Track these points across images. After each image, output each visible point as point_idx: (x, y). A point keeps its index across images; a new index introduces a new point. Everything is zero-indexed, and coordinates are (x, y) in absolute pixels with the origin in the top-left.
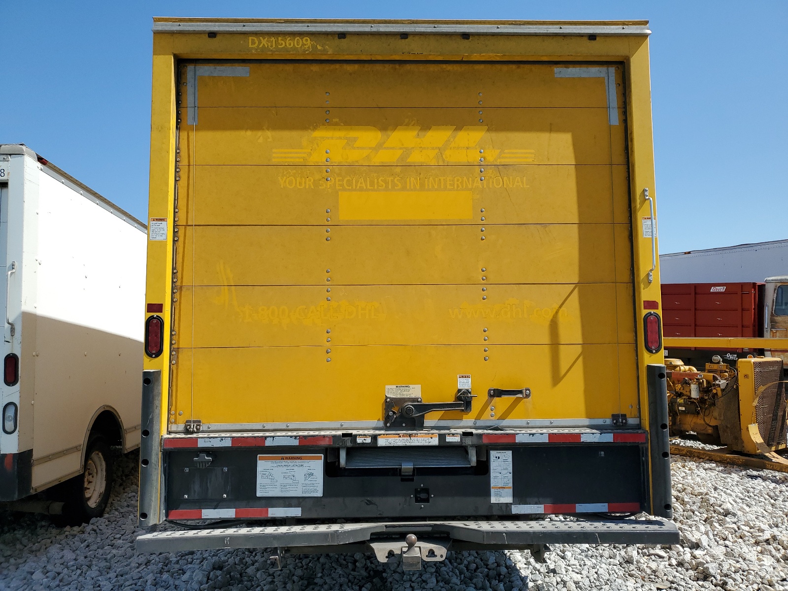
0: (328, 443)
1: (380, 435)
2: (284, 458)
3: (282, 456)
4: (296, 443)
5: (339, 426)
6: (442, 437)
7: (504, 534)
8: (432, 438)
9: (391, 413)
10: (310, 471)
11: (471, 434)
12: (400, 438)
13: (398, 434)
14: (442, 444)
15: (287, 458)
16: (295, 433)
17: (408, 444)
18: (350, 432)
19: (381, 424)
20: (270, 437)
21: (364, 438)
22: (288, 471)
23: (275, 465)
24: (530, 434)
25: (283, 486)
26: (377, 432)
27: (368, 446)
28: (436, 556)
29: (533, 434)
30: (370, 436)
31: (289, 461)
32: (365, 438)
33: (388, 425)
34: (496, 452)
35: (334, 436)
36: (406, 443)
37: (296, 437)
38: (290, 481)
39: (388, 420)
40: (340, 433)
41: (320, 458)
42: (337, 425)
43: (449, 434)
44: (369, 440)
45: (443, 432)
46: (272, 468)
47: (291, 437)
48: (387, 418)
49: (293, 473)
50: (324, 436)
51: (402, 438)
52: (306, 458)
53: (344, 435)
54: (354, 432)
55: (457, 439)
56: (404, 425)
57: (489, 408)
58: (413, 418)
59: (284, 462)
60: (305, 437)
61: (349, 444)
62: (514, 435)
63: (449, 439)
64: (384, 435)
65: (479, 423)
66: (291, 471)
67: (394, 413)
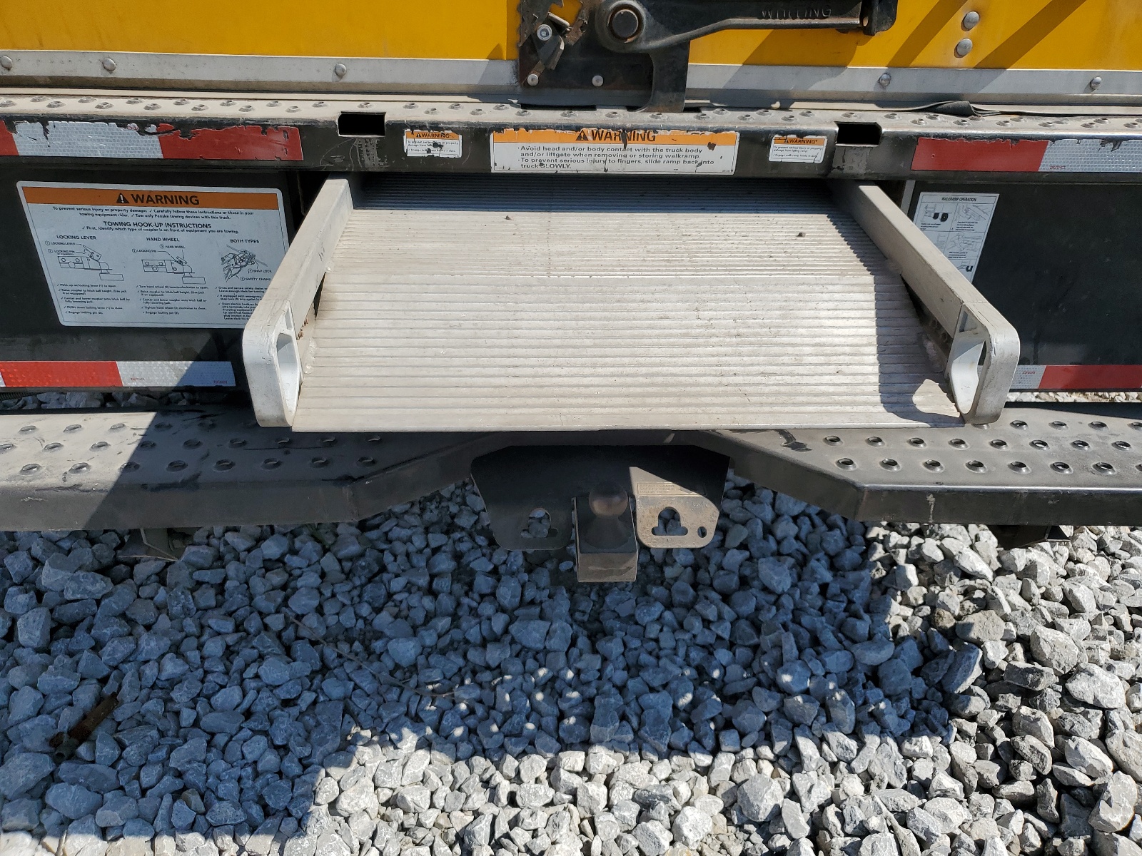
0: (284, 156)
1: (499, 128)
2: (130, 199)
3: (121, 192)
4: (149, 148)
5: (328, 77)
6: (754, 143)
7: (931, 498)
8: (711, 146)
9: (544, 32)
10: (240, 247)
11: (869, 133)
12: (584, 145)
13: (578, 128)
14: (752, 172)
15: (139, 199)
16: (139, 107)
17: (616, 168)
18: (375, 105)
19: (505, 74)
20: (31, 118)
21: (432, 140)
22: (155, 245)
23: (99, 221)
24: (1106, 140)
25: (152, 296)
26: (490, 113)
27: (452, 169)
28: (685, 532)
29: (1117, 141)
30: (457, 131)
31: (149, 209)
32: (438, 141)
33: (533, 78)
34: (938, 196)
35: (308, 130)
36: (608, 166)
37: (142, 124)
38: (176, 280)
39: (533, 57)
40: (330, 110)
41: (269, 203)
42: (317, 69)
43: (784, 133)
44: (452, 148)
45: (758, 120)
46: (92, 233)
47: (122, 122)
48: (528, 51)
49: (176, 253)
50: (263, 127)
51: (592, 146)
52: (215, 201)
53: (350, 122)
54: (393, 110)
55: (813, 154)
56: (597, 80)
57: (959, 17)
58: (645, 56)
59: (130, 213)
60: (182, 126)
61: (373, 162)
62: (1039, 144)
63: (780, 153)
64: (516, 128)
65: (906, 83)
66: (170, 243)
67: (558, 28)
